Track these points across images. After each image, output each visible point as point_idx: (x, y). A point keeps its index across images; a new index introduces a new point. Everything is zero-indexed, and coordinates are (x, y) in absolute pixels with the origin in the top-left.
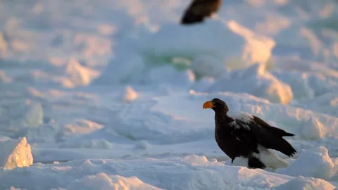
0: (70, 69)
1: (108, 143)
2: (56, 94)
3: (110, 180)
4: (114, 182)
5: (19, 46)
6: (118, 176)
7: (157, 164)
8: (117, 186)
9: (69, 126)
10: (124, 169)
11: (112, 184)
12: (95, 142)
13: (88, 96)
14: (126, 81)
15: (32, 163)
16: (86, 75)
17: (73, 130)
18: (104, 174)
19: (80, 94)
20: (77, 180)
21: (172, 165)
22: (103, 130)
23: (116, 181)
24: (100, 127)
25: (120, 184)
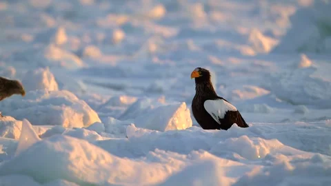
0: (252, 38)
1: (268, 108)
2: (235, 62)
3: (251, 142)
4: (255, 144)
5: (217, 16)
6: (260, 139)
7: (301, 127)
8: (258, 148)
9: (237, 92)
10: (269, 132)
11: (253, 146)
12: (256, 107)
13: (265, 63)
14: (302, 49)
15: (191, 126)
16: (268, 44)
17: (242, 95)
18: (246, 137)
19: (257, 62)
20: (221, 142)
21: (314, 128)
22: (268, 95)
23: (257, 143)
24: (266, 92)
25: (260, 146)
